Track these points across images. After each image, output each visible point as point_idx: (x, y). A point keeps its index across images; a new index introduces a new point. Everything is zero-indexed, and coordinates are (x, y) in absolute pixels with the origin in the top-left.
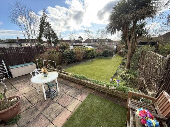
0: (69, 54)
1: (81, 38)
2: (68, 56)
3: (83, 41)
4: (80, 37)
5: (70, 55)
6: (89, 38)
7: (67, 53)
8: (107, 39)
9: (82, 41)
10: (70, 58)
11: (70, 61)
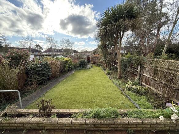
0: (41, 67)
1: (40, 46)
2: (39, 71)
3: (43, 51)
4: (38, 46)
5: (42, 70)
6: (51, 48)
7: (38, 67)
8: (71, 49)
9: (41, 50)
10: (44, 75)
11: (43, 79)
